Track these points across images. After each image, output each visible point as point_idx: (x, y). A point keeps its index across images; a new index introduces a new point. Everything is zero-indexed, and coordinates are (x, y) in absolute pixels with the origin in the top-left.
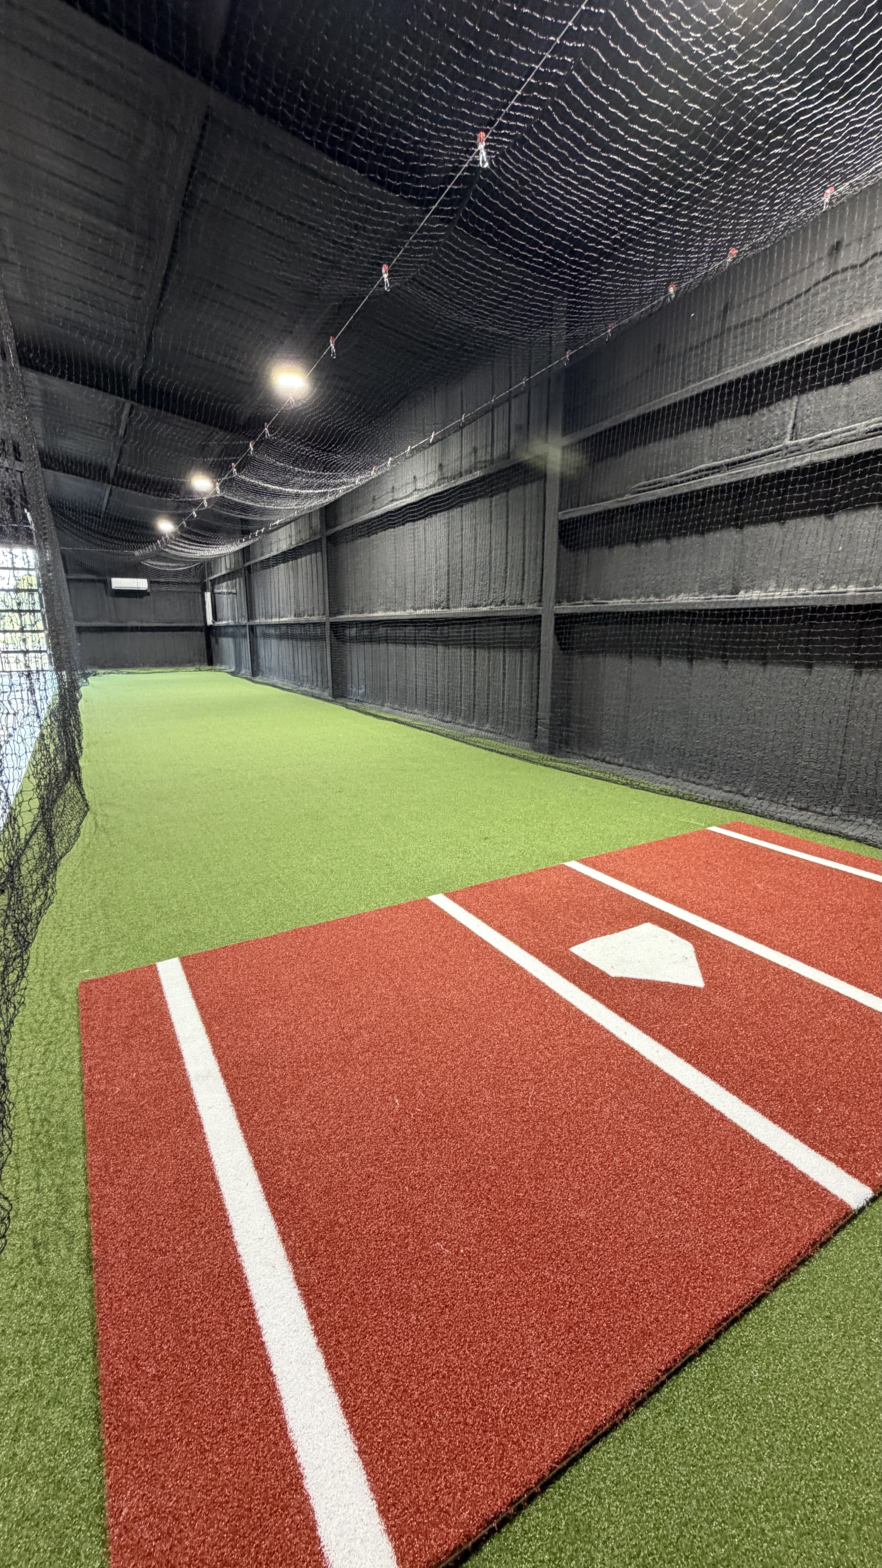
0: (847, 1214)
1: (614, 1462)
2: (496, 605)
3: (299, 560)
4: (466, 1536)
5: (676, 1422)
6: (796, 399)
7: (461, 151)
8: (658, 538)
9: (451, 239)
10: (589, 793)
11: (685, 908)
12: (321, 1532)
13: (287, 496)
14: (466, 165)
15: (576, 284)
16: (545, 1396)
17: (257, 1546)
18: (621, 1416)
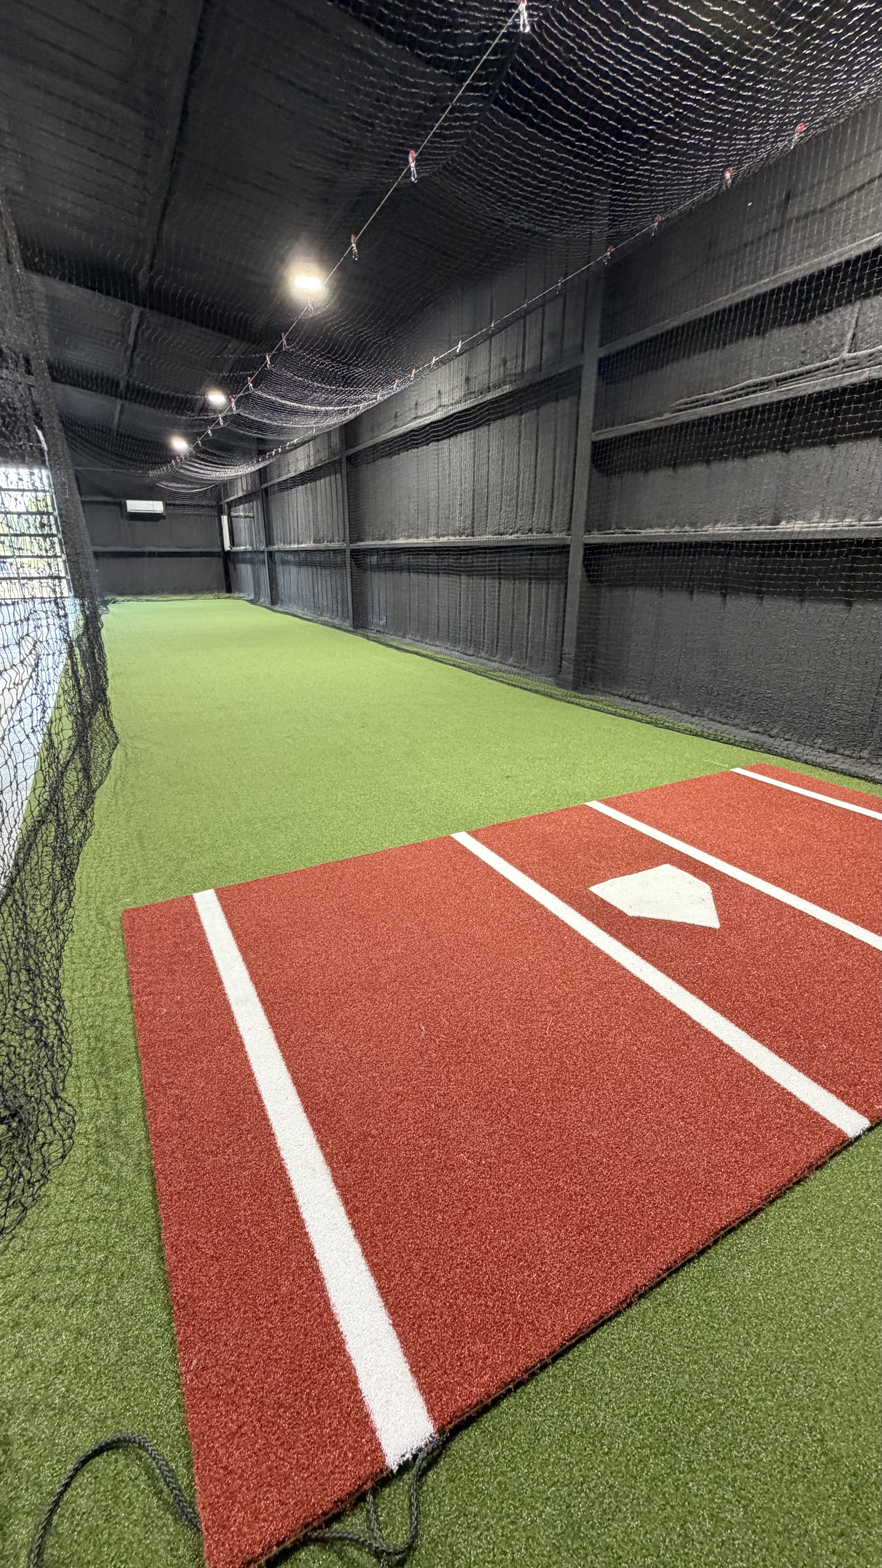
0: (843, 1141)
1: (617, 1342)
2: (523, 533)
3: (318, 482)
4: (486, 1394)
5: (674, 1311)
6: (858, 305)
7: (500, 14)
8: (697, 461)
9: (487, 120)
10: (612, 732)
11: (705, 850)
12: (362, 1385)
13: (306, 413)
14: (504, 31)
15: (623, 172)
16: (557, 1286)
17: (308, 1394)
18: (624, 1306)
